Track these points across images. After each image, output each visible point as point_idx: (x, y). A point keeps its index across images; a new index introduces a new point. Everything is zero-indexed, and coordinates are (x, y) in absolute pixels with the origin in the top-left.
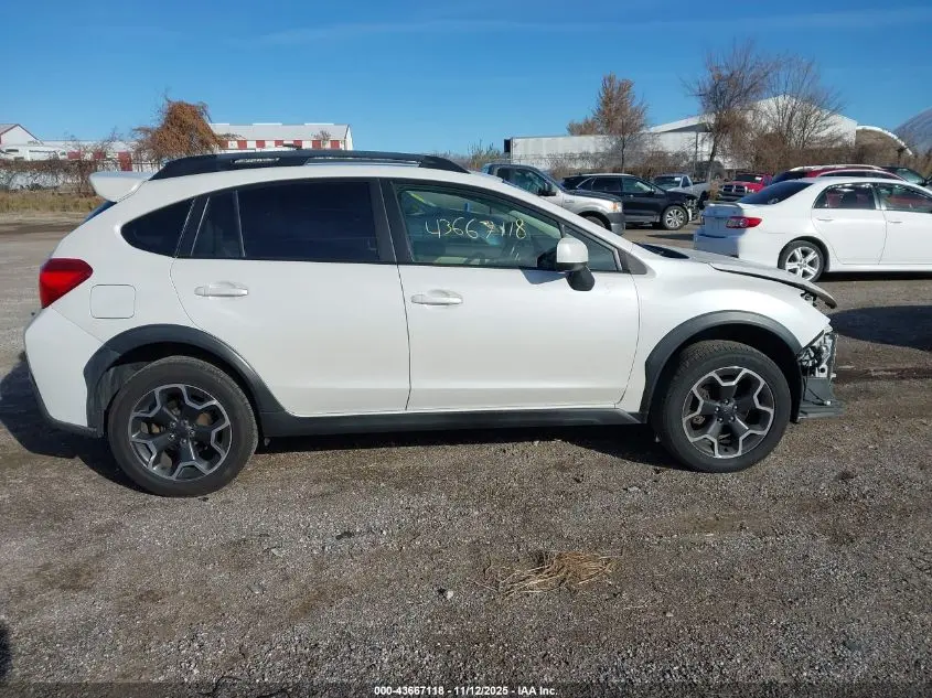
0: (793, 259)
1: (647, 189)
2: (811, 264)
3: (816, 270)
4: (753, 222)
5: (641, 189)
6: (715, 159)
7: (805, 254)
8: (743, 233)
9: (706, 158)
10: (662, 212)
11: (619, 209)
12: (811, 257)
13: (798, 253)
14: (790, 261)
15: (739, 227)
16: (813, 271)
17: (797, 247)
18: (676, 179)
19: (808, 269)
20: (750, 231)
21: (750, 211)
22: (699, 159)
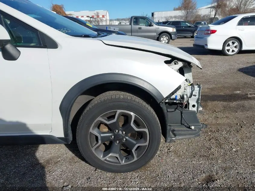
0: (229, 45)
1: (189, 25)
2: (236, 47)
3: (237, 49)
4: (214, 32)
5: (187, 25)
6: (216, 17)
7: (233, 43)
8: (209, 36)
9: (213, 16)
10: (193, 33)
11: (175, 30)
12: (235, 45)
13: (230, 43)
14: (227, 46)
15: (209, 34)
16: (236, 50)
17: (230, 41)
18: (202, 23)
19: (234, 49)
20: (212, 35)
21: (212, 27)
22: (211, 17)
